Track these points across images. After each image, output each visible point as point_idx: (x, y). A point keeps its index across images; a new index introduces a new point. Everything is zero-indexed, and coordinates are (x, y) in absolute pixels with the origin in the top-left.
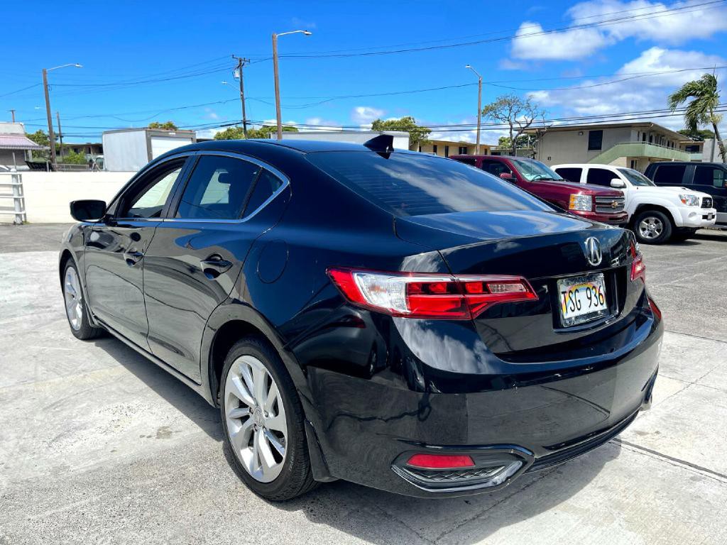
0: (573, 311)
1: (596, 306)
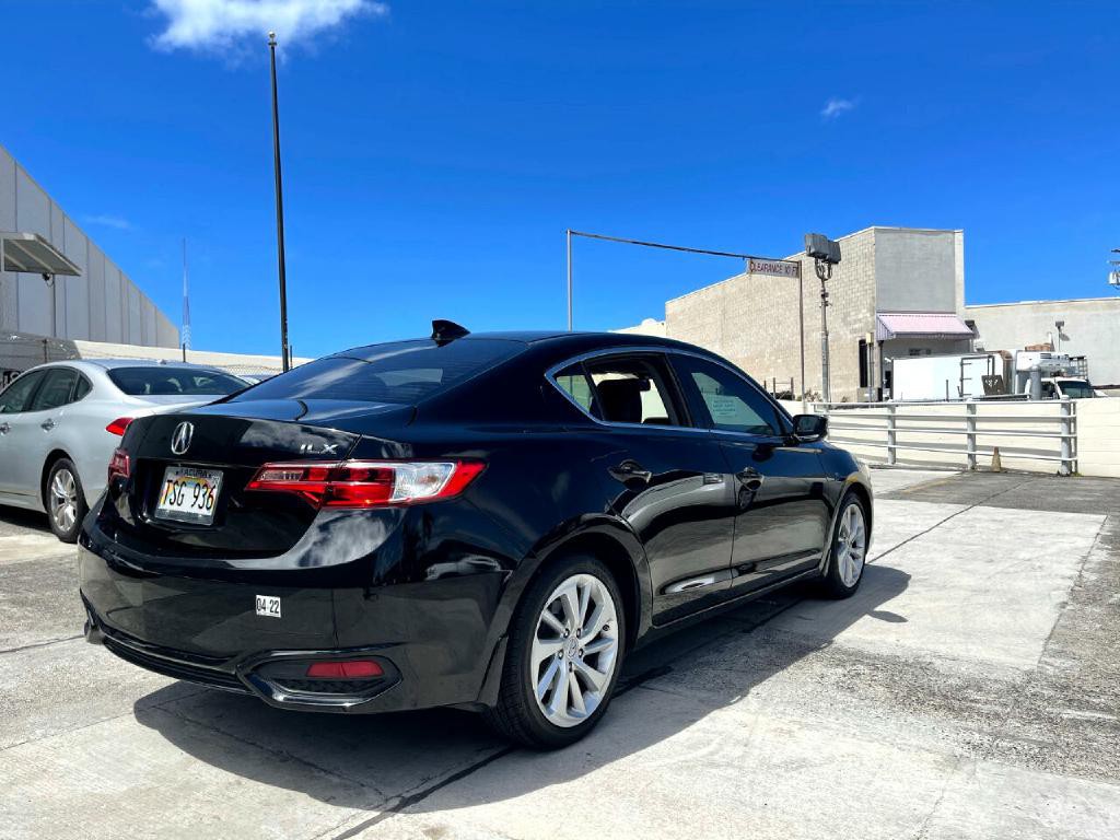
0: (171, 504)
1: (201, 508)
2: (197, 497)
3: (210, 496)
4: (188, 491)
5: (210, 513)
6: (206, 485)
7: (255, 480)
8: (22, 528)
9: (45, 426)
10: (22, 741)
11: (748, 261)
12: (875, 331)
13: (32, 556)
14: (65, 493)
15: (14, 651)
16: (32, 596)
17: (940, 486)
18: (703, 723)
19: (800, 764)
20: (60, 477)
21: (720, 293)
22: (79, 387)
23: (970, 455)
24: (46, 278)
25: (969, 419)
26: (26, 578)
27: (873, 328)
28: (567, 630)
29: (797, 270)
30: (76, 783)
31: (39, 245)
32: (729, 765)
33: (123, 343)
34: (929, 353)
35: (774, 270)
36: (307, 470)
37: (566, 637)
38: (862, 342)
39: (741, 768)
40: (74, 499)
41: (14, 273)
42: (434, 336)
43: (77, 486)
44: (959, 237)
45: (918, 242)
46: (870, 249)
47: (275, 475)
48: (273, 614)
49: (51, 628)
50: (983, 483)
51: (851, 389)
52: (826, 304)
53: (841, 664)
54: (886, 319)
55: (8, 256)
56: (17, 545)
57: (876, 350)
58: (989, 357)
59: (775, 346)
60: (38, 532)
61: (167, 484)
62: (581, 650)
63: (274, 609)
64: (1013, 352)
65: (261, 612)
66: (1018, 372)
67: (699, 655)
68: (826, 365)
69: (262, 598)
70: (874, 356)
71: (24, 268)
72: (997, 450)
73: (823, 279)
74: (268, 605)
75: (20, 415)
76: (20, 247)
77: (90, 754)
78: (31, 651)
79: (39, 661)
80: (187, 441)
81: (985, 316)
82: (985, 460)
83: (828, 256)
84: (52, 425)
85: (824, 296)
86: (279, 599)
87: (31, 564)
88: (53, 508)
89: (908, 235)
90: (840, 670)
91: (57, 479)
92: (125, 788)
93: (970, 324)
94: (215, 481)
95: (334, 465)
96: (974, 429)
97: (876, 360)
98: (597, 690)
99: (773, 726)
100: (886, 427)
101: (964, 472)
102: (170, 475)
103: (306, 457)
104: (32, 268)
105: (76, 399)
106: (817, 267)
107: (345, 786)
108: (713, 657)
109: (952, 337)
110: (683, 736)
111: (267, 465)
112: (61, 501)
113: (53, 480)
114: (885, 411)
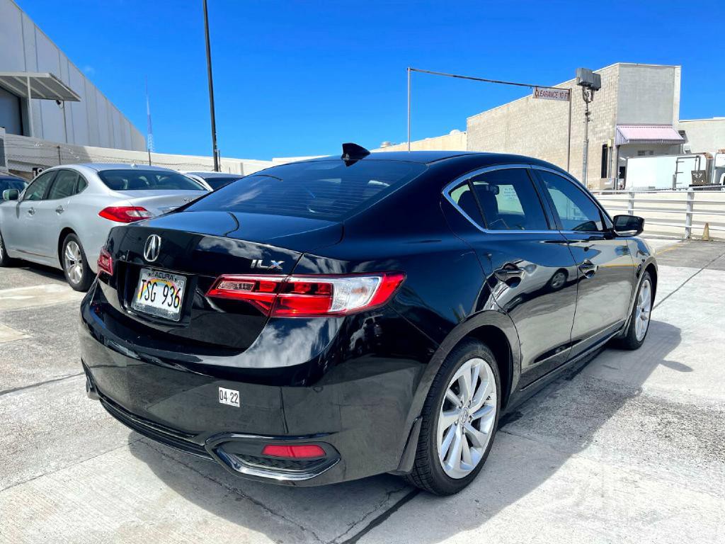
0: (146, 299)
1: (169, 305)
2: (166, 296)
3: (177, 297)
4: (159, 290)
5: (177, 311)
6: (173, 287)
7: (214, 288)
8: (48, 279)
9: (58, 211)
10: (41, 474)
11: (534, 90)
12: (614, 138)
13: (52, 302)
14: (73, 257)
15: (38, 385)
16: (53, 335)
17: (671, 251)
18: (561, 472)
19: (651, 517)
20: (70, 246)
21: (505, 111)
22: (78, 184)
23: (687, 228)
24: (59, 103)
25: (689, 202)
26: (49, 320)
27: (614, 136)
28: (462, 402)
29: (568, 95)
30: (80, 518)
31: (52, 81)
32: (595, 517)
33: (110, 147)
34: (652, 154)
35: (551, 95)
36: (258, 283)
37: (460, 408)
38: (605, 146)
39: (605, 521)
40: (80, 262)
41: (38, 100)
42: (344, 156)
43: (81, 253)
44: (678, 70)
45: (649, 74)
46: (615, 79)
47: (231, 284)
48: (234, 405)
49: (65, 364)
50: (700, 250)
51: (595, 179)
52: (588, 120)
53: (652, 413)
54: (623, 129)
55: (33, 89)
56: (44, 293)
57: (615, 152)
58: (697, 157)
59: (543, 149)
60: (58, 281)
61: (142, 282)
62: (470, 417)
63: (234, 400)
64: (713, 154)
65: (223, 402)
66: (716, 168)
67: (539, 401)
68: (586, 164)
69: (224, 390)
70: (612, 156)
71: (43, 96)
72: (707, 225)
73: (587, 102)
74: (229, 396)
75: (42, 202)
76: (42, 83)
77: (91, 488)
78: (51, 386)
79: (56, 395)
80: (156, 249)
81: (692, 127)
82: (698, 231)
83: (591, 85)
84: (62, 210)
85: (587, 114)
86: (238, 392)
87: (53, 308)
88: (67, 267)
89: (642, 69)
90: (654, 419)
91: (68, 247)
92: (118, 525)
93: (682, 133)
94: (180, 285)
95: (280, 279)
96: (692, 210)
97: (614, 159)
98: (480, 446)
99: (619, 476)
100: (627, 207)
101: (683, 240)
102: (144, 276)
103: (257, 271)
104: (49, 97)
105: (77, 192)
106: (584, 94)
107: (289, 528)
108: (549, 403)
109: (669, 143)
110: (550, 484)
111: (224, 276)
112: (72, 263)
113: (65, 248)
114: (627, 197)
